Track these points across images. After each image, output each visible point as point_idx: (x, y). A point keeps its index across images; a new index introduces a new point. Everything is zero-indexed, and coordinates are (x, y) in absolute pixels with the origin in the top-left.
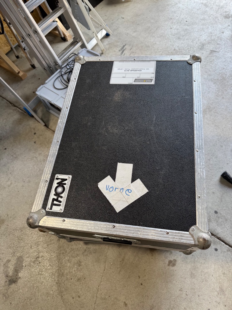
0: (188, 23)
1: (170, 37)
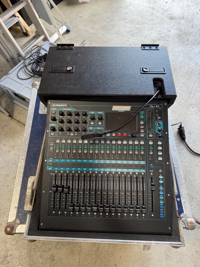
0: (140, 23)
1: (124, 34)
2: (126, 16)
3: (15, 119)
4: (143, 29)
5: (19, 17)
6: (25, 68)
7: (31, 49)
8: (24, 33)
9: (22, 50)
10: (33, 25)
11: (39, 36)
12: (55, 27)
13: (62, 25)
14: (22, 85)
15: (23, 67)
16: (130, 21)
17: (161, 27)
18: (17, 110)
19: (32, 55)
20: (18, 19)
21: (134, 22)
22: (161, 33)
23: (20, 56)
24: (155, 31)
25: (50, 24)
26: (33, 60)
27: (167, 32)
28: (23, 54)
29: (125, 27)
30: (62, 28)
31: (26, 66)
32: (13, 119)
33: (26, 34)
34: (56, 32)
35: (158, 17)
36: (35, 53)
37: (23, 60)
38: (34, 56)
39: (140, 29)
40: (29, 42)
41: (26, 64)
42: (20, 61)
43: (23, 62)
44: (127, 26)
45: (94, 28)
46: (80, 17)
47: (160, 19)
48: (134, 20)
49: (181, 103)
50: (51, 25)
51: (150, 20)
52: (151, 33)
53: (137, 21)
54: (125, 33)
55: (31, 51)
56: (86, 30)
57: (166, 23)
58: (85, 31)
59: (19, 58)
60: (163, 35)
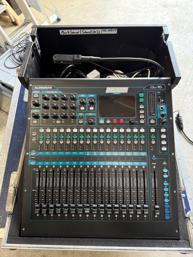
0: (133, 11)
2: (118, 4)
3: (4, 110)
4: (137, 17)
5: (7, 5)
6: (12, 57)
7: (19, 37)
8: (13, 22)
9: (10, 38)
10: (22, 14)
11: (28, 23)
12: (45, 14)
13: (52, 13)
14: (10, 74)
15: (11, 55)
16: (123, 9)
17: (155, 14)
18: (6, 101)
19: (20, 43)
20: (5, 7)
21: (127, 10)
22: (154, 20)
23: (8, 44)
24: (148, 19)
25: (39, 11)
26: (21, 48)
27: (161, 20)
28: (10, 42)
29: (118, 15)
30: (53, 16)
31: (14, 54)
32: (2, 110)
33: (15, 24)
34: (46, 21)
35: (151, 5)
36: (23, 41)
37: (11, 48)
38: (22, 44)
39: (133, 17)
40: (17, 30)
41: (14, 53)
42: (7, 49)
43: (11, 51)
44: (120, 14)
45: (86, 17)
46: (71, 6)
47: (154, 7)
48: (126, 8)
49: (177, 92)
50: (41, 12)
51: (144, 8)
52: (145, 21)
53: (129, 9)
54: (118, 21)
55: (19, 40)
56: (78, 19)
57: (160, 11)
58: (76, 20)
59: (7, 46)
60: (157, 22)
